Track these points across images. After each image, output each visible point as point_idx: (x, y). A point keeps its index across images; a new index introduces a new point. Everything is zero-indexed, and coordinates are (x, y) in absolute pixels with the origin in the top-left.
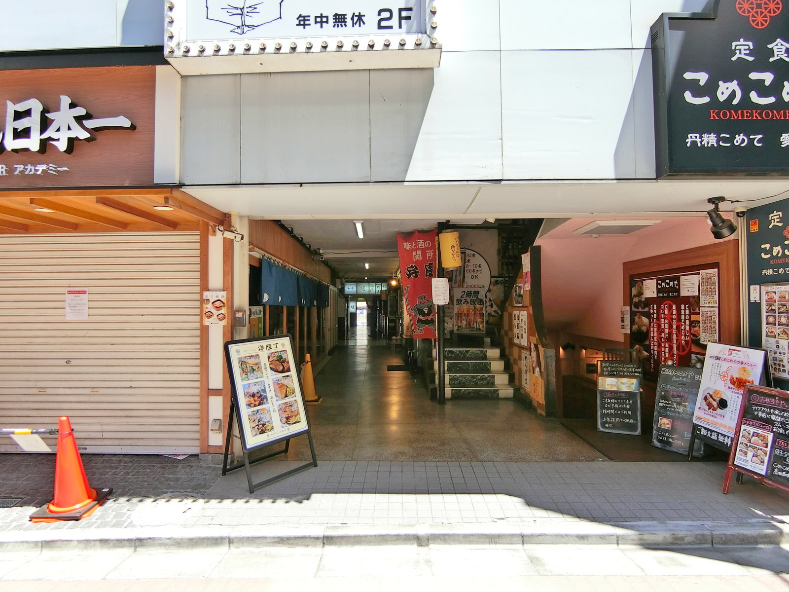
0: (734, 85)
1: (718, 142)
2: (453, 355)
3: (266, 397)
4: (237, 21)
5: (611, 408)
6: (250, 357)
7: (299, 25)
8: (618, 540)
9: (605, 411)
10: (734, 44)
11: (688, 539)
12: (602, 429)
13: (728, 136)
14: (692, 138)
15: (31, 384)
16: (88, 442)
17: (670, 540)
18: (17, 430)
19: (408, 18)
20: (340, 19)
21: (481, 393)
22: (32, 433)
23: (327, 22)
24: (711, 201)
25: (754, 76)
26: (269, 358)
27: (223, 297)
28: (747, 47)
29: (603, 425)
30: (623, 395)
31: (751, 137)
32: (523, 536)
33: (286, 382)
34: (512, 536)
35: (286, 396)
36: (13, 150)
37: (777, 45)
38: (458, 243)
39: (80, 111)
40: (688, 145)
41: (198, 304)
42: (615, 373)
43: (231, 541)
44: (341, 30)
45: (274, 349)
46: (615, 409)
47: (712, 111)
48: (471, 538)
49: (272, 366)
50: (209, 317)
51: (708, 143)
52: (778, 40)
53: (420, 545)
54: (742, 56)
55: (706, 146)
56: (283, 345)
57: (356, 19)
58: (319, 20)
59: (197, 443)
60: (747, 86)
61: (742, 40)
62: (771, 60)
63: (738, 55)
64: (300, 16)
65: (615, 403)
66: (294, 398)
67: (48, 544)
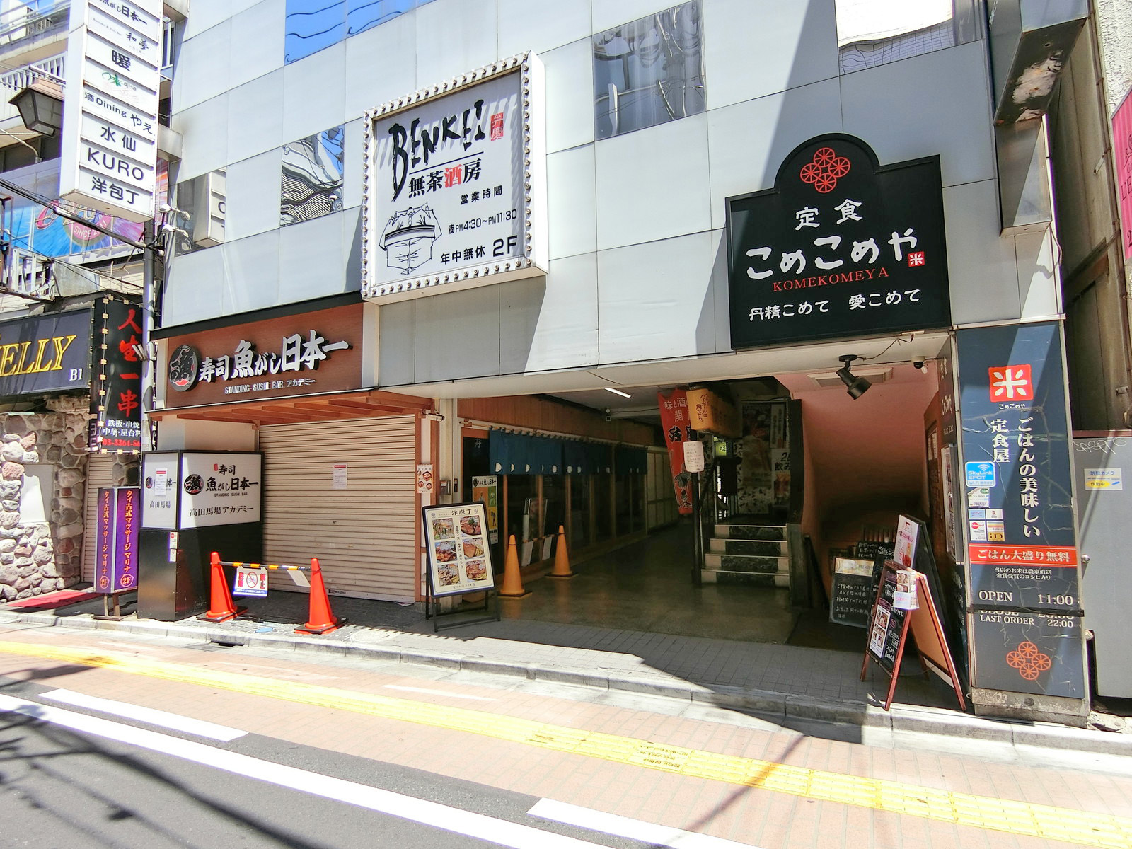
0: (798, 255)
1: (781, 313)
2: (740, 534)
3: (455, 555)
4: (405, 265)
5: (845, 596)
6: (444, 520)
7: (443, 262)
8: (692, 696)
9: (839, 599)
10: (798, 213)
11: (759, 705)
12: (834, 621)
13: (792, 306)
14: (755, 312)
15: (312, 539)
16: (346, 588)
17: (742, 703)
18: (290, 567)
19: (514, 244)
20: (468, 253)
21: (752, 578)
22: (298, 569)
23: (460, 257)
24: (842, 358)
25: (819, 242)
26: (461, 521)
27: (430, 469)
28: (812, 214)
29: (836, 615)
30: (860, 580)
31: (817, 304)
32: (608, 681)
33: (476, 543)
34: (600, 679)
35: (474, 556)
36: (286, 371)
37: (845, 206)
38: (705, 401)
39: (321, 340)
40: (751, 319)
41: (413, 475)
42: (871, 555)
43: (401, 657)
44: (470, 261)
45: (467, 514)
46: (850, 597)
47: (775, 284)
48: (567, 677)
49: (463, 529)
50: (421, 486)
51: (771, 315)
52: (847, 201)
53: (528, 678)
54: (807, 224)
55: (769, 318)
56: (476, 511)
57: (479, 251)
58: (455, 256)
59: (413, 593)
60: (811, 253)
61: (806, 208)
62: (839, 222)
63: (802, 224)
64: (443, 255)
65: (850, 590)
66: (483, 558)
67: (298, 645)
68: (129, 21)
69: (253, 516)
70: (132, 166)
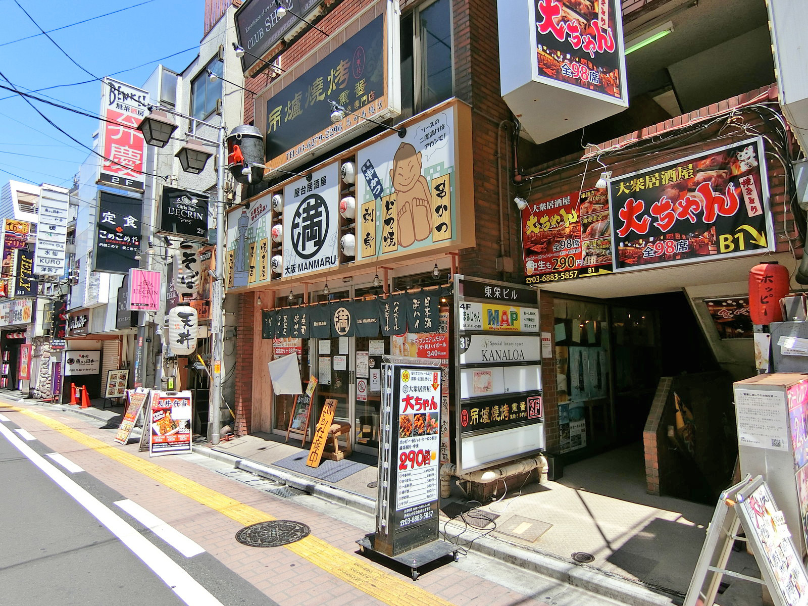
68: (56, 215)
69: (97, 372)
70: (56, 261)
